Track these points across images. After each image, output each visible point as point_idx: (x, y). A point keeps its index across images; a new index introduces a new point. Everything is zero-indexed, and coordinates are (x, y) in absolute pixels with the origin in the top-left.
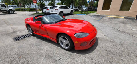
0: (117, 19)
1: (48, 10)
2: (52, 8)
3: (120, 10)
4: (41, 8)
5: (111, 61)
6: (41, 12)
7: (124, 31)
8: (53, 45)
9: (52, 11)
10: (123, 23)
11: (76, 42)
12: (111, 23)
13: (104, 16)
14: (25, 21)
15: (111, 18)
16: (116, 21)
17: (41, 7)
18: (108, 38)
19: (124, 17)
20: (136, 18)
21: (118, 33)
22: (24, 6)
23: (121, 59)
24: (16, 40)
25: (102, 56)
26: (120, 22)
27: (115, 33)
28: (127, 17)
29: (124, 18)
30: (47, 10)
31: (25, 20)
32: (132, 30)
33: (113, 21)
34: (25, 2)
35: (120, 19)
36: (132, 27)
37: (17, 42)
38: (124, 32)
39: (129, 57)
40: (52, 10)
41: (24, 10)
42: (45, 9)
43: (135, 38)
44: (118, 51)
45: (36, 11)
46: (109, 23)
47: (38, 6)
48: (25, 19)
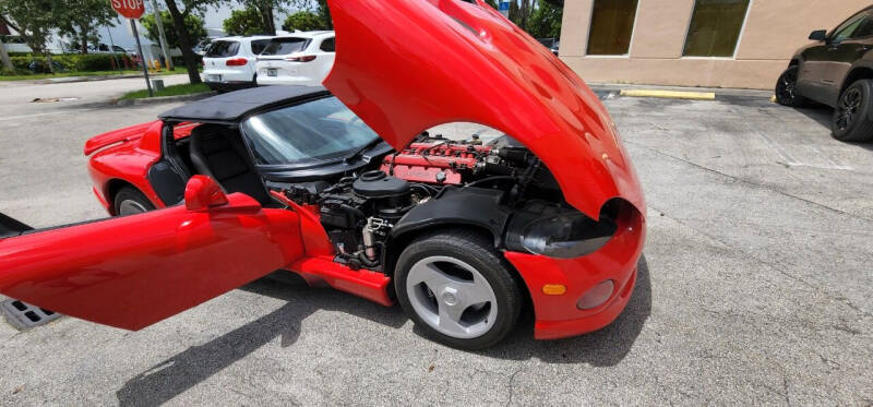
0: (683, 107)
1: (242, 62)
2: (272, 51)
3: (686, 52)
4: (178, 52)
5: (775, 379)
6: (183, 78)
7: (749, 173)
8: (353, 319)
9: (272, 71)
10: (723, 127)
11: (549, 289)
12: (659, 133)
13: (608, 92)
14: (87, 159)
15: (648, 104)
16: (681, 117)
17: (172, 42)
18: (688, 231)
19: (712, 95)
20: (774, 97)
21: (727, 192)
22: (38, 41)
23: (825, 361)
24: (33, 317)
25: (706, 354)
26: (706, 125)
27: (708, 195)
28: (724, 91)
29: (717, 98)
30: (230, 63)
31: (91, 147)
32: (788, 166)
33: (665, 118)
34: (47, 7)
35: (697, 105)
36: (780, 151)
37: (40, 331)
38: (751, 183)
39: (854, 342)
40: (274, 64)
41: (40, 68)
42: (215, 60)
43: (826, 213)
44: (781, 306)
45: (147, 77)
46: (651, 136)
47: (153, 34)
48: (89, 144)
